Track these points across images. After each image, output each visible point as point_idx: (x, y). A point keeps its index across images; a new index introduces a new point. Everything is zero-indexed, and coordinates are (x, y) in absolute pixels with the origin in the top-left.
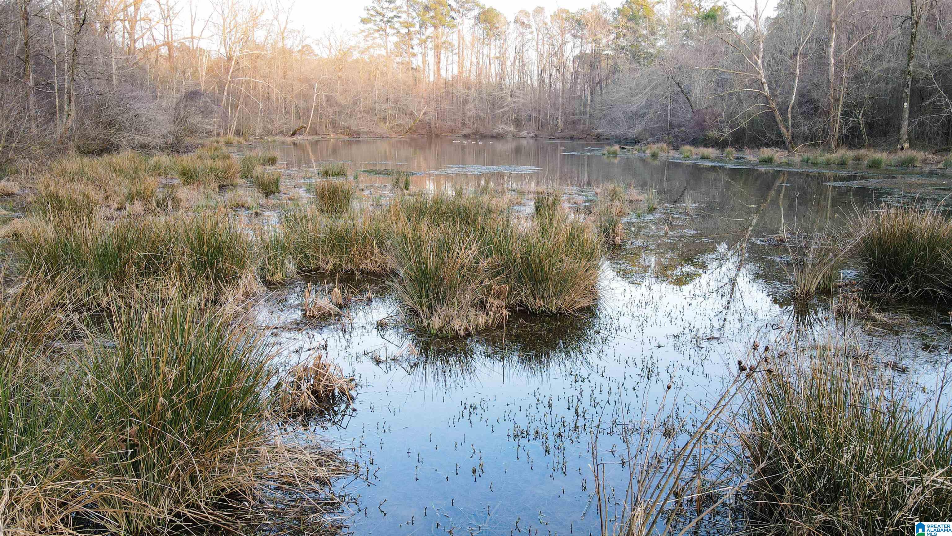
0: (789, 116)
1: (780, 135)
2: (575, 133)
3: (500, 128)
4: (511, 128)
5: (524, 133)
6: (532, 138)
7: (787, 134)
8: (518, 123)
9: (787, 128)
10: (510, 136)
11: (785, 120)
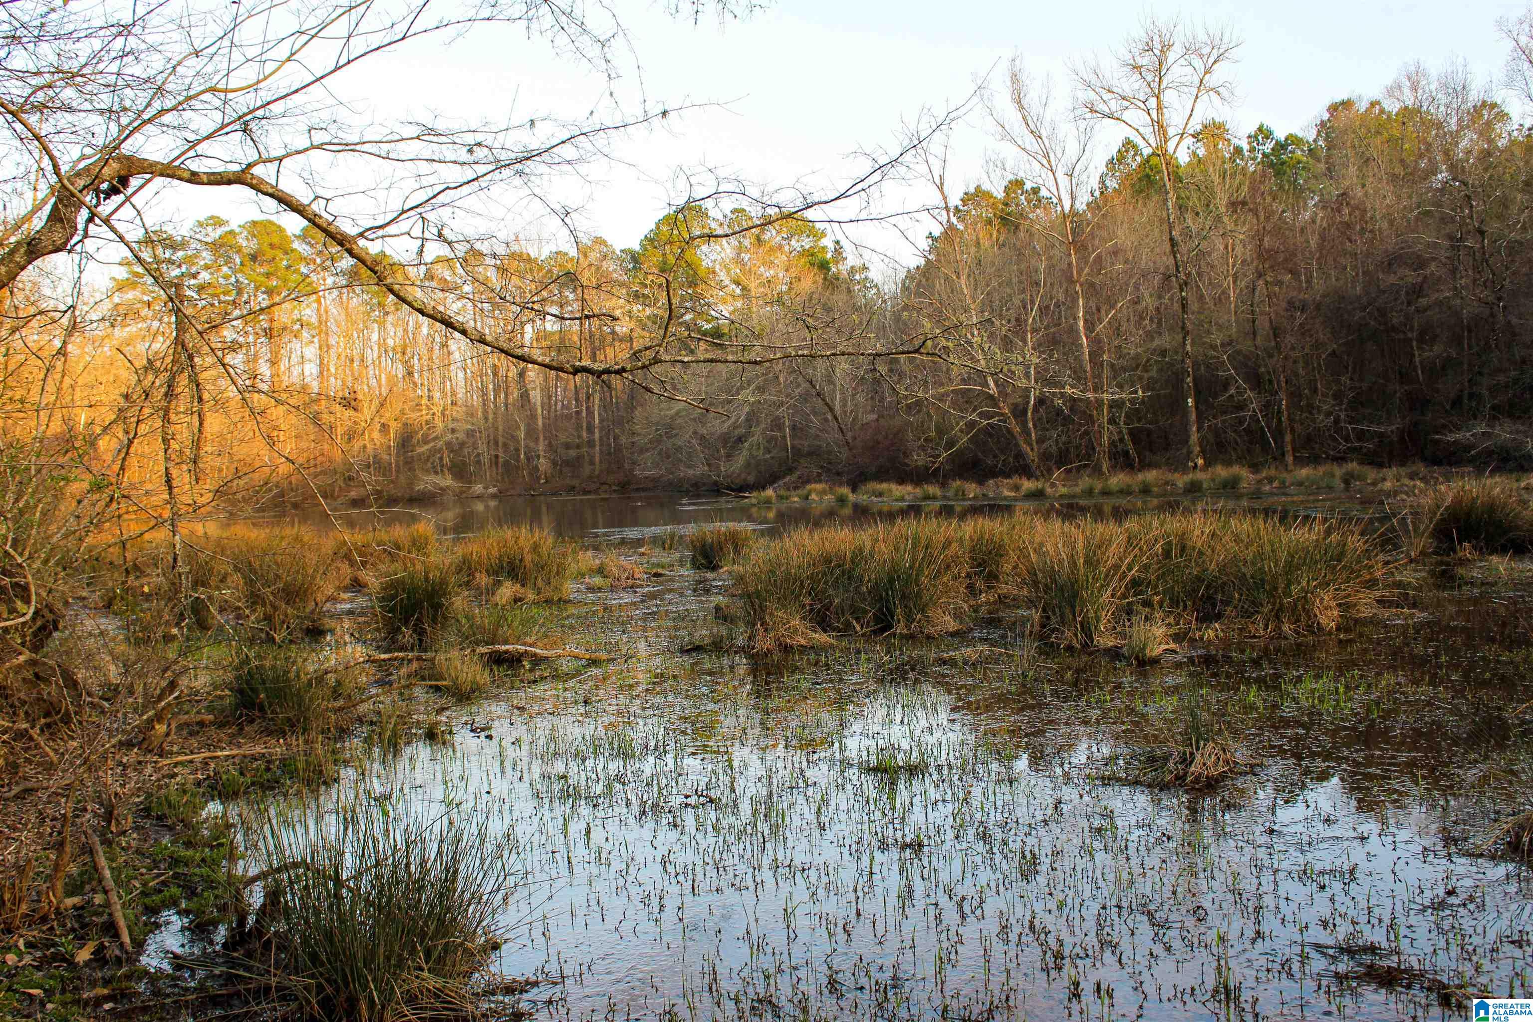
0: (1031, 425)
1: (1020, 455)
2: (576, 482)
3: (428, 482)
4: (447, 481)
5: (478, 488)
6: (494, 496)
7: (1032, 454)
8: (460, 471)
9: (1030, 445)
10: (449, 498)
11: (1026, 432)
